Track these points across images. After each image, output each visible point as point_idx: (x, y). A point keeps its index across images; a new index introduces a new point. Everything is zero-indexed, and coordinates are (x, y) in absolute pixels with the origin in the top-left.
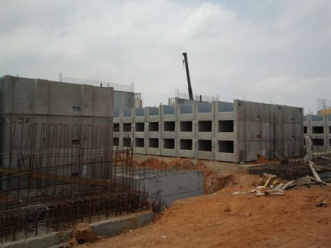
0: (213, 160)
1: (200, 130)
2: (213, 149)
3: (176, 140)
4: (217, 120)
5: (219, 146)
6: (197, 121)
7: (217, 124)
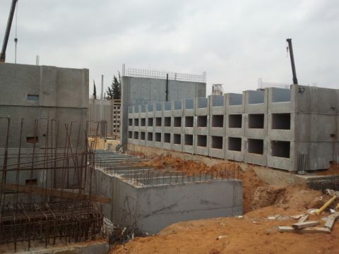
0: (265, 167)
1: (251, 126)
2: (265, 152)
3: (224, 138)
4: (270, 113)
5: (272, 148)
6: (247, 115)
7: (270, 117)
